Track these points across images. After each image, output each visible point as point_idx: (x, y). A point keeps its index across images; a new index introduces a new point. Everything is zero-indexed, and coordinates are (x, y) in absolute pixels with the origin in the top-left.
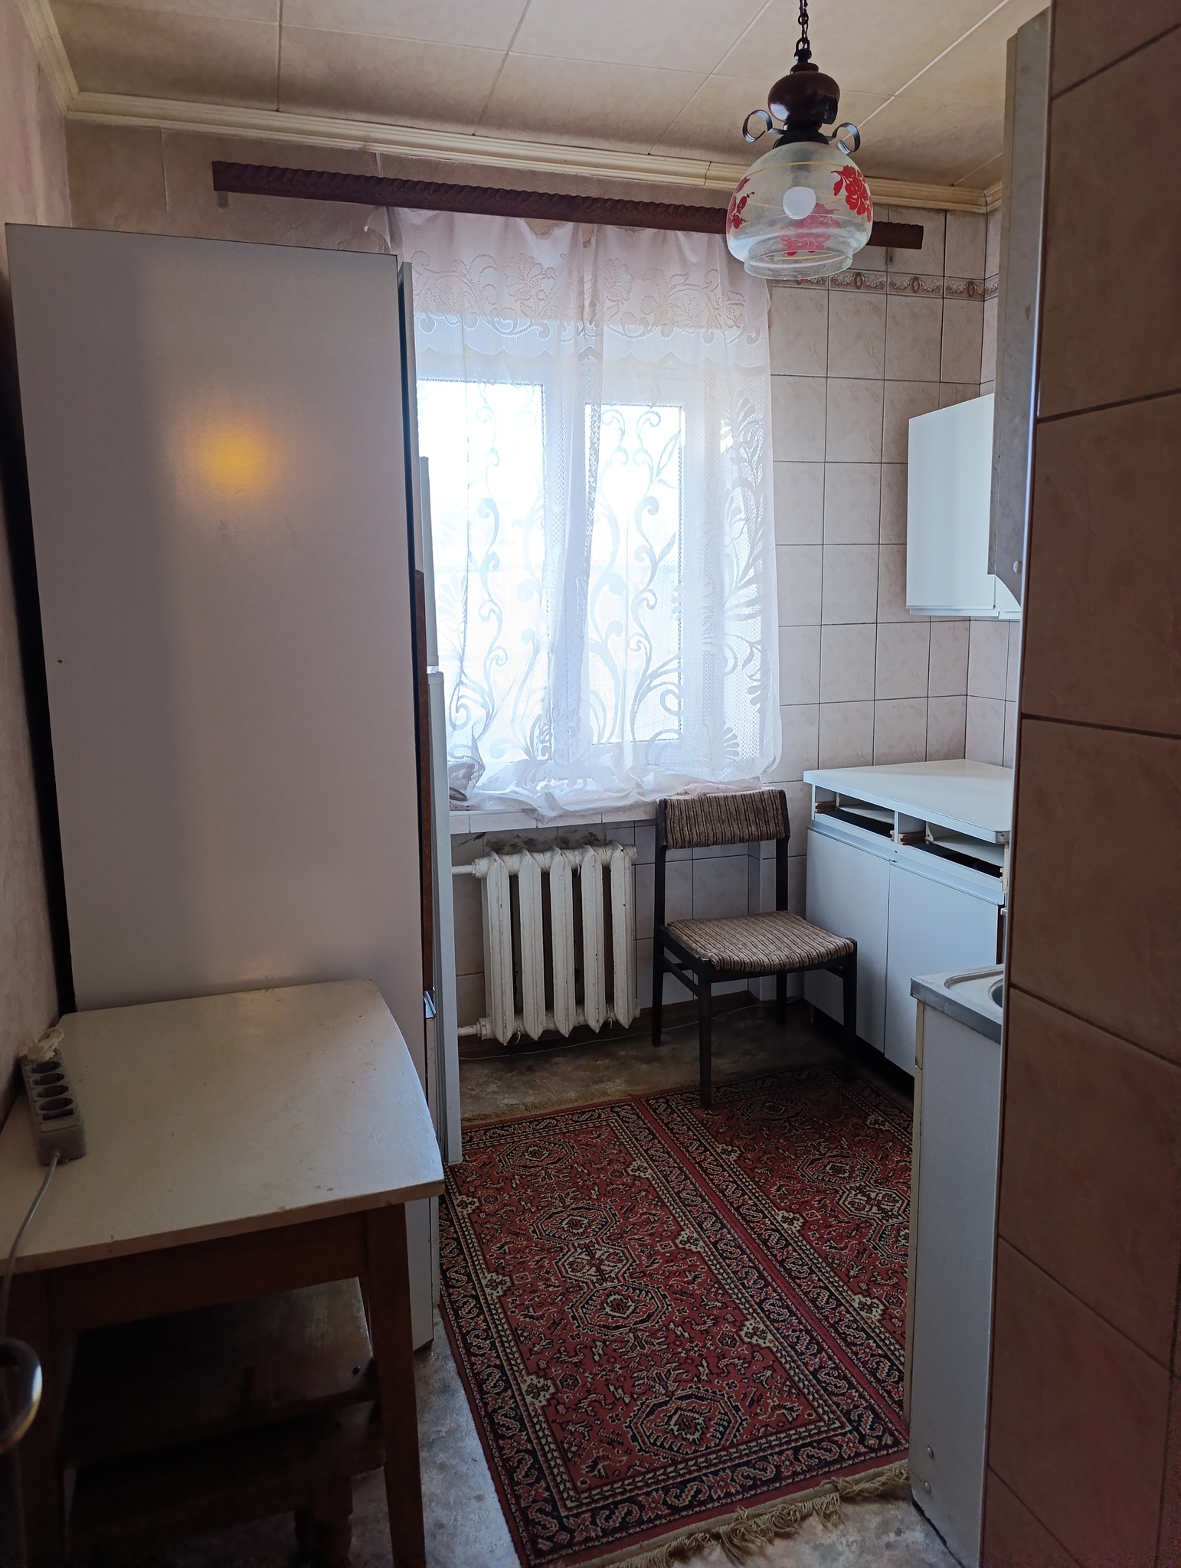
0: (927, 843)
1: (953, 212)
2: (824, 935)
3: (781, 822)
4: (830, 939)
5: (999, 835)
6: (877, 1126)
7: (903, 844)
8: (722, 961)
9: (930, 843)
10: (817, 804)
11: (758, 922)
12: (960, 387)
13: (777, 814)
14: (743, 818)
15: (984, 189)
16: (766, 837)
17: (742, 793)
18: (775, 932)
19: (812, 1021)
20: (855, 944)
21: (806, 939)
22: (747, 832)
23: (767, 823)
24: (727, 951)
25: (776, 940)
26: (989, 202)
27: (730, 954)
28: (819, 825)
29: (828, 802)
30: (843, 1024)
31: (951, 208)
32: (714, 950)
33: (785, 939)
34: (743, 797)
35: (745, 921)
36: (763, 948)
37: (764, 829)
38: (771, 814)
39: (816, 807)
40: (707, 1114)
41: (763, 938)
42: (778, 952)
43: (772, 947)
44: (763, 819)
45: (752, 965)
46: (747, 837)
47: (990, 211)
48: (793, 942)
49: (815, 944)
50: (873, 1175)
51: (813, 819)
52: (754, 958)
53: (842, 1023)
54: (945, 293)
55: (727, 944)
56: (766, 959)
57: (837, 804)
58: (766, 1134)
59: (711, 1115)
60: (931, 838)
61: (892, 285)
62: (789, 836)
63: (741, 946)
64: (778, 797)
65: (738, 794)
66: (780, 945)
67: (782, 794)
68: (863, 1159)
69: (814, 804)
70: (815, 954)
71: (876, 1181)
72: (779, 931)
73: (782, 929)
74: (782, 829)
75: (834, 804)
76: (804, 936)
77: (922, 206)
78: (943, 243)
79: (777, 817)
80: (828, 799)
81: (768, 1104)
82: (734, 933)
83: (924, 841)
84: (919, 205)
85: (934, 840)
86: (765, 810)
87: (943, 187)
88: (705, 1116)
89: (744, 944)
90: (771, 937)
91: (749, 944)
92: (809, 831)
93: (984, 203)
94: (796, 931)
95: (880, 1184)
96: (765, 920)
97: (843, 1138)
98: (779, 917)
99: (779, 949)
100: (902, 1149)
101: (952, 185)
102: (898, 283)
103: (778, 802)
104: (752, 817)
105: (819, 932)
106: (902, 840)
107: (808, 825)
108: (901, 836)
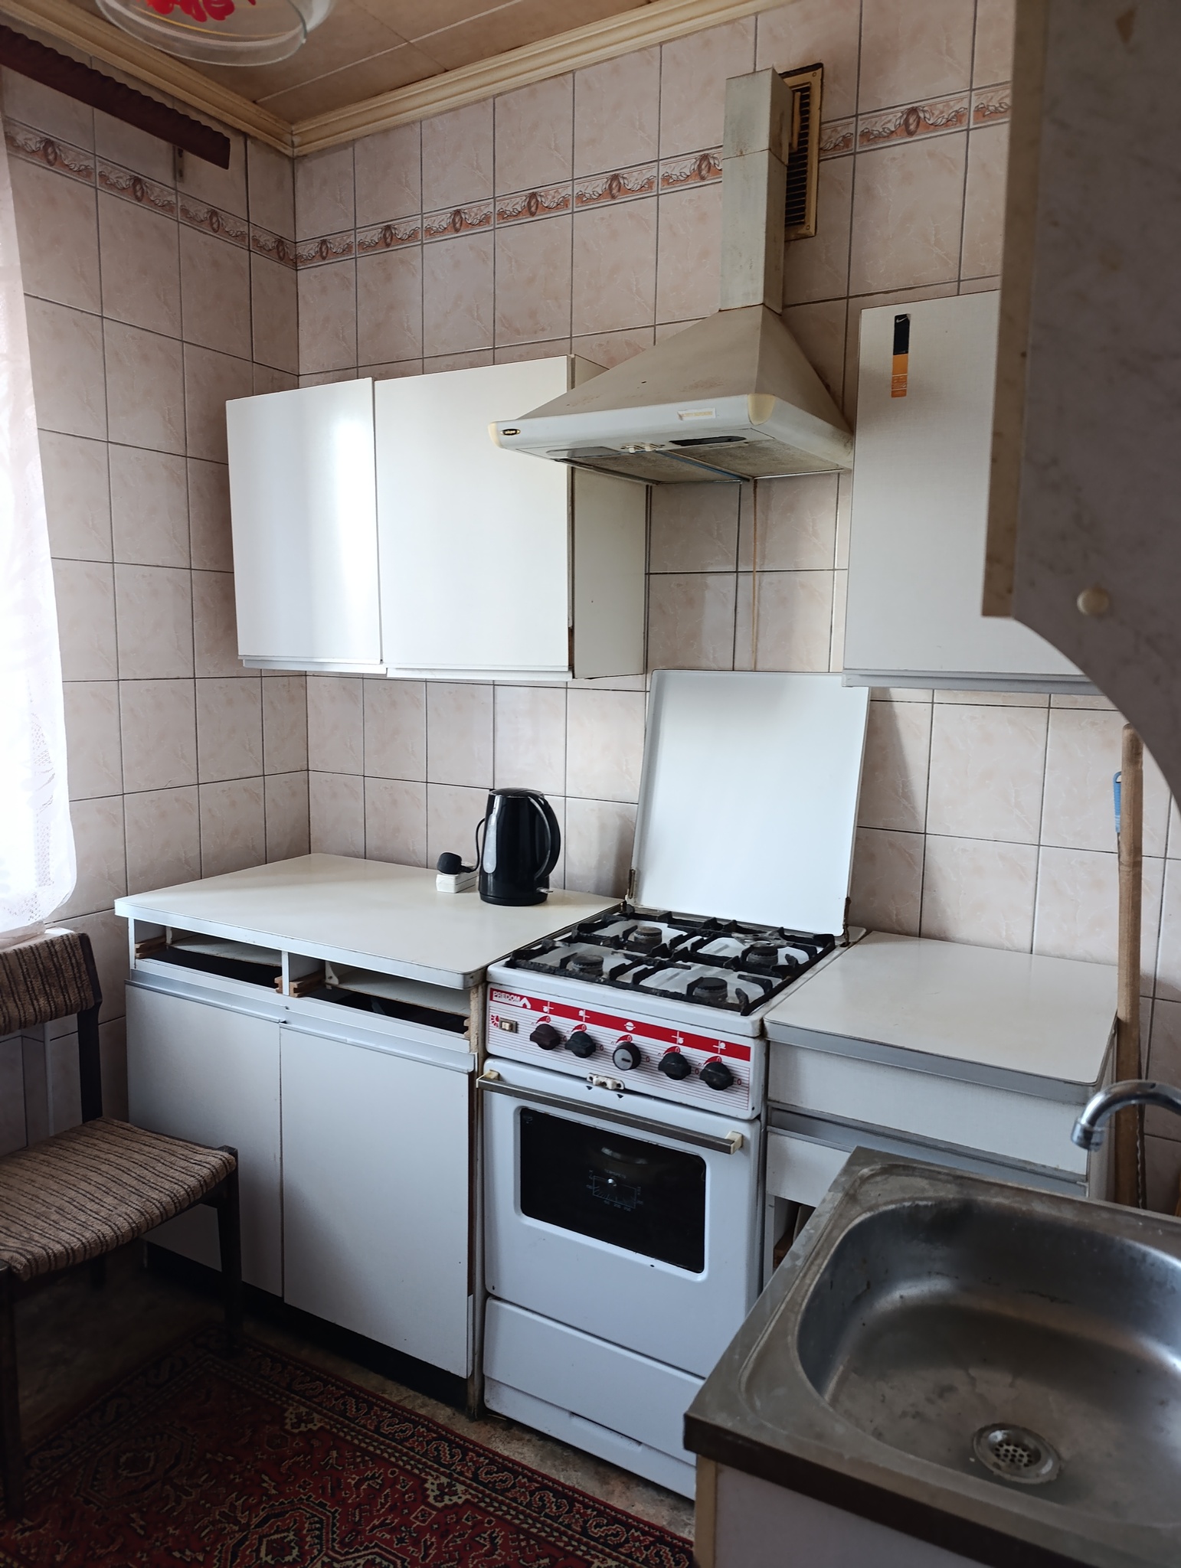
0: (329, 987)
1: (254, 139)
2: (186, 1152)
3: (86, 983)
4: (199, 1157)
5: (468, 977)
6: (303, 1428)
7: (299, 996)
8: (34, 1263)
9: (334, 987)
10: (138, 946)
11: (67, 1154)
12: (277, 374)
13: (79, 972)
14: (22, 988)
15: (292, 123)
16: (64, 1012)
17: (16, 947)
18: (105, 1168)
19: (145, 1262)
20: (233, 1152)
21: (159, 1167)
22: (32, 1011)
23: (64, 989)
24: (36, 1237)
25: (110, 1184)
26: (296, 144)
27: (44, 1241)
28: (143, 976)
29: (155, 939)
30: (221, 1270)
31: (252, 134)
32: (12, 1243)
33: (125, 1178)
34: (19, 953)
35: (42, 1157)
36: (95, 1207)
37: (60, 999)
38: (69, 974)
39: (138, 950)
40: (23, 1531)
41: (89, 1188)
42: (123, 1209)
43: (109, 1200)
44: (56, 983)
45: (85, 1250)
46: (33, 1018)
47: (298, 157)
48: (140, 1178)
49: (176, 1174)
50: (334, 1533)
51: (132, 967)
52: (88, 1234)
53: (218, 1267)
54: (253, 245)
55: (29, 1220)
56: (106, 1230)
57: (169, 941)
58: (141, 1527)
59: (30, 1529)
60: (335, 981)
61: (185, 211)
62: (101, 1003)
63: (55, 1217)
64: (79, 946)
65: (9, 950)
66: (122, 1192)
67: (84, 940)
68: (308, 1506)
69: (133, 946)
70: (183, 1192)
71: (342, 1544)
72: (110, 1163)
73: (112, 1158)
74: (89, 994)
75: (162, 940)
76: (154, 1163)
77: (217, 116)
78: (244, 177)
79: (80, 977)
80: (151, 935)
81: (123, 1459)
82: (34, 1191)
83: (324, 985)
84: (213, 114)
85: (340, 983)
86: (59, 970)
87: (245, 101)
88: (19, 1537)
89: (60, 1210)
90: (100, 1179)
91: (69, 1208)
92: (128, 987)
93: (290, 143)
94: (136, 1156)
95: (350, 1545)
96: (77, 1147)
97: (263, 1476)
98: (99, 1134)
99: (122, 1200)
100: (354, 1457)
101: (254, 102)
102: (192, 210)
103: (79, 953)
104: (37, 984)
105: (174, 1148)
106: (295, 991)
107: (128, 978)
108: (295, 985)
